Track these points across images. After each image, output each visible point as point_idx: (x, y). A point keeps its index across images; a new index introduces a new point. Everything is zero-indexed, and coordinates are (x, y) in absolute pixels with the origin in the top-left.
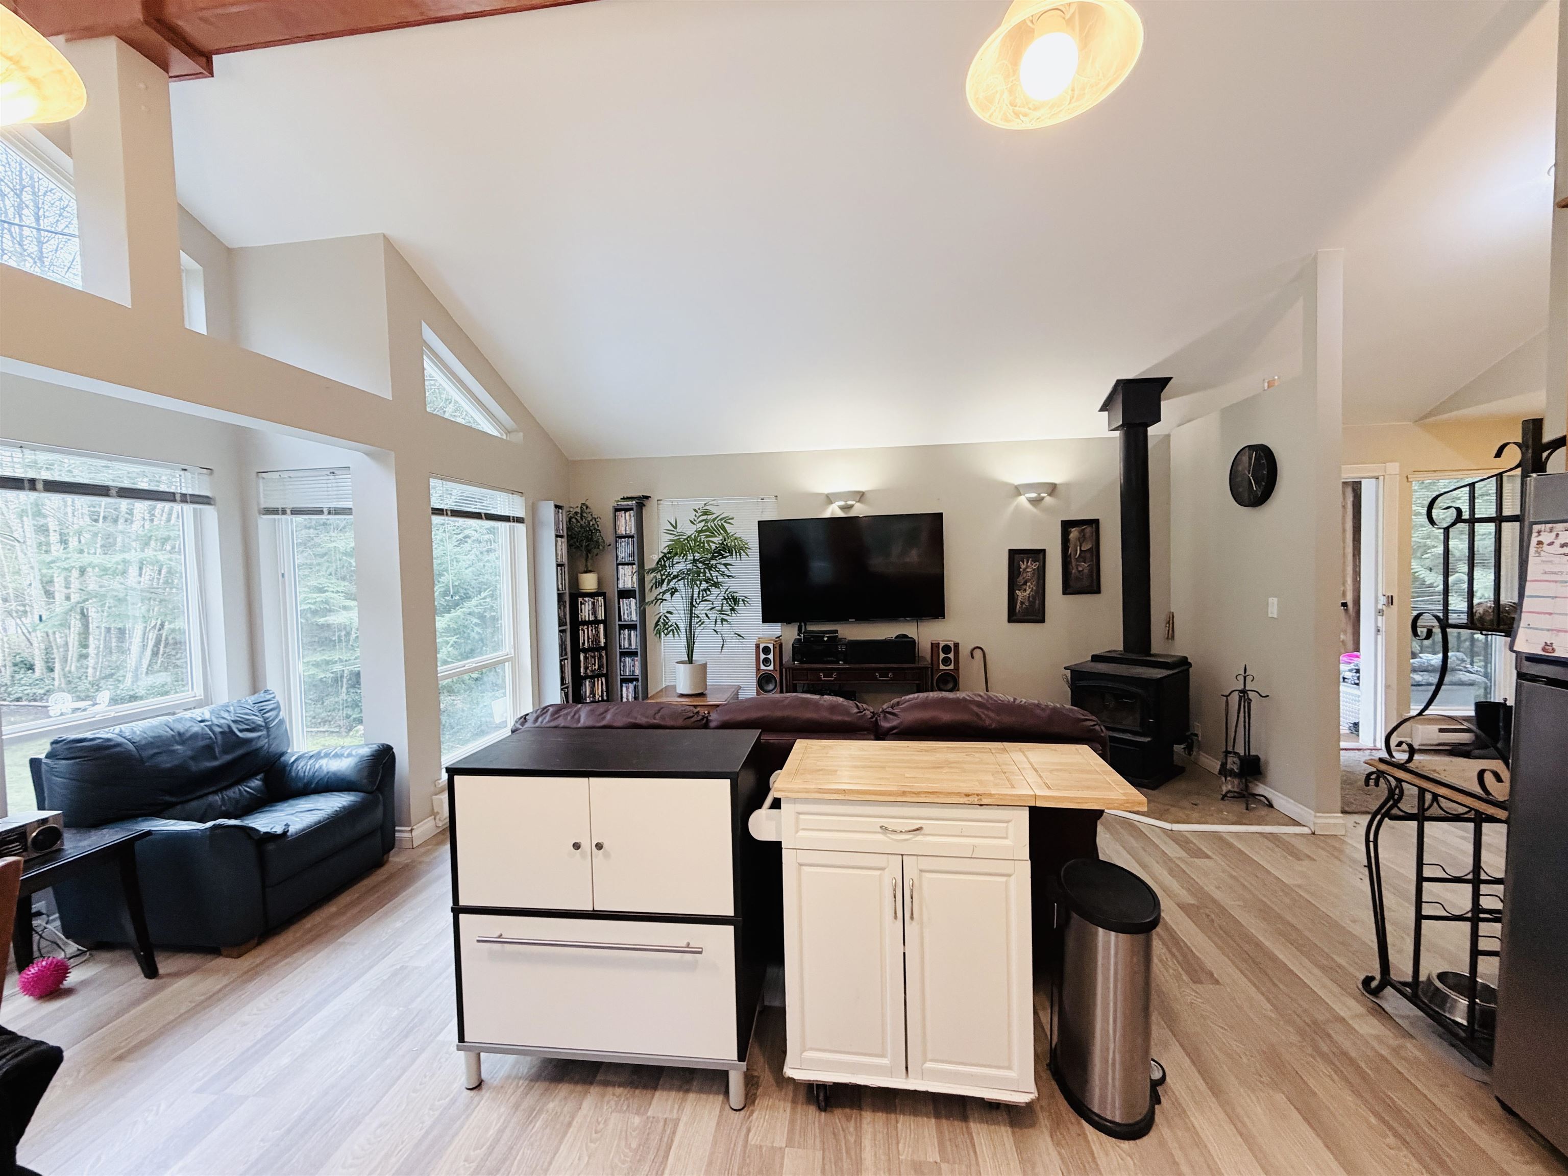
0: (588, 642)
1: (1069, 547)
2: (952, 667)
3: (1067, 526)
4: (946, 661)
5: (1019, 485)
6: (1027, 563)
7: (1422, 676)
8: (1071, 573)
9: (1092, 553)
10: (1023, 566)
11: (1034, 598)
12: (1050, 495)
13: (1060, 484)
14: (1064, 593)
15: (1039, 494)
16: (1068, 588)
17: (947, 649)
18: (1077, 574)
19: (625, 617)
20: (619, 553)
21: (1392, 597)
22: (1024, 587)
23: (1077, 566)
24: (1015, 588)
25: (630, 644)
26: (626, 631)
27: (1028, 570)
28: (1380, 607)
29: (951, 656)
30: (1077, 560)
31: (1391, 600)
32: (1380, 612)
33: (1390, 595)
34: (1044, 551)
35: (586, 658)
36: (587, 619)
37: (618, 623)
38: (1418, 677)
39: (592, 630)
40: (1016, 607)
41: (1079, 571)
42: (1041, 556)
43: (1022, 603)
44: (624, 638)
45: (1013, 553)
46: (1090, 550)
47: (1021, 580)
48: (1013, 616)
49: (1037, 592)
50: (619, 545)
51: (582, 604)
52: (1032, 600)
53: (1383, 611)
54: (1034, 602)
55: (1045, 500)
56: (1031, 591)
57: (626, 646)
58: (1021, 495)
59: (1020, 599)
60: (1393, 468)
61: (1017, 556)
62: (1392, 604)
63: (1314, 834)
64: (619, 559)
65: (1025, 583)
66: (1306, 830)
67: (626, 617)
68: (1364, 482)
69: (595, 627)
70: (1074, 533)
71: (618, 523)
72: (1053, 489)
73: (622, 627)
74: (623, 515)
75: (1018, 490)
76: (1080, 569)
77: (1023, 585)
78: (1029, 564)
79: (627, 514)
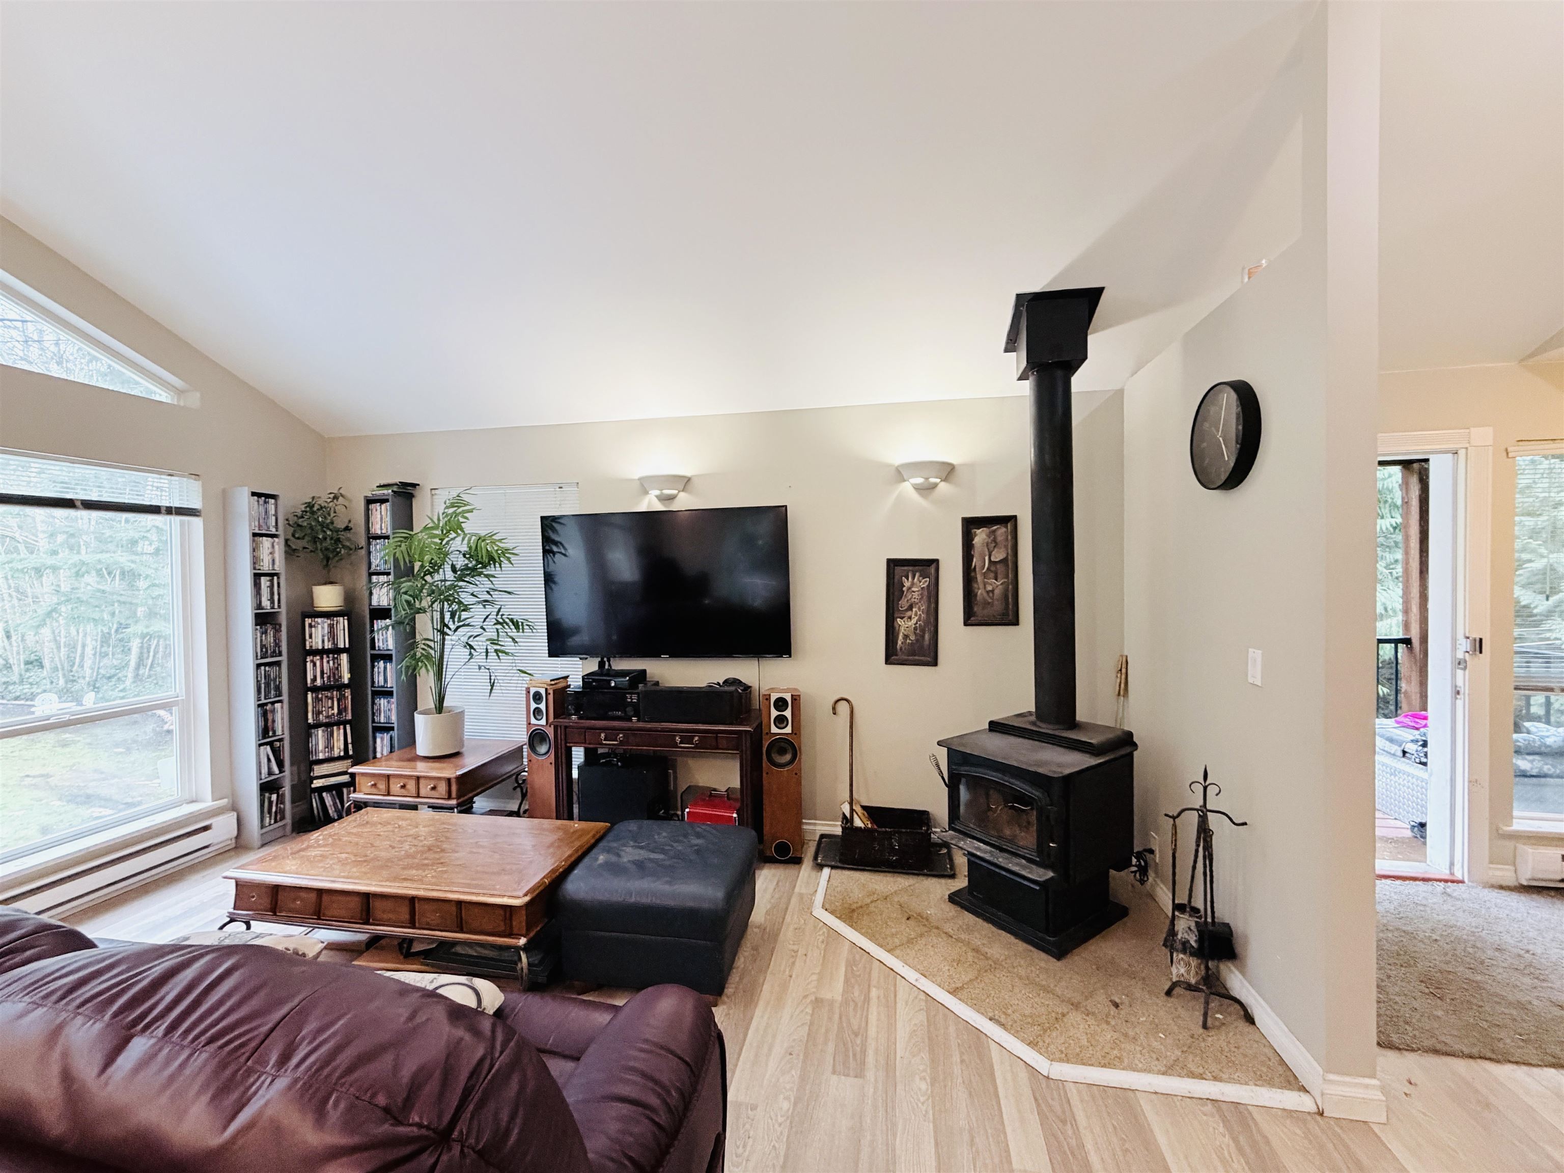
0: (322, 677)
1: (973, 556)
2: (788, 730)
3: (970, 525)
4: (781, 721)
5: (898, 466)
6: (913, 578)
7: (1532, 762)
8: (976, 595)
9: (1008, 566)
10: (907, 584)
11: (923, 631)
12: (945, 480)
13: (960, 465)
14: (966, 624)
15: (927, 479)
16: (970, 618)
17: (781, 704)
18: (985, 594)
19: (379, 644)
20: (373, 560)
21: (1481, 640)
22: (909, 613)
23: (985, 584)
24: (896, 615)
25: (386, 680)
26: (382, 663)
27: (913, 589)
28: (1460, 655)
29: (788, 713)
30: (985, 575)
31: (1479, 645)
32: (1461, 664)
33: (1478, 637)
34: (936, 561)
35: (317, 700)
36: (320, 647)
37: (369, 652)
38: (1524, 764)
39: (328, 662)
40: (897, 643)
41: (988, 592)
42: (932, 569)
43: (906, 637)
44: (379, 673)
45: (893, 565)
46: (1004, 561)
47: (904, 603)
48: (892, 656)
49: (927, 622)
50: (372, 548)
51: (311, 626)
52: (920, 632)
53: (1465, 661)
54: (923, 637)
55: (939, 486)
56: (919, 620)
57: (382, 683)
58: (904, 481)
59: (902, 630)
60: (1483, 435)
61: (898, 570)
62: (1481, 652)
63: (1321, 1114)
64: (373, 567)
65: (910, 608)
66: (1304, 1103)
67: (381, 644)
68: (1432, 458)
69: (334, 659)
70: (981, 536)
71: (372, 519)
72: (948, 471)
73: (376, 658)
74: (378, 508)
75: (899, 474)
76: (989, 588)
77: (907, 610)
78: (916, 580)
79: (383, 506)
